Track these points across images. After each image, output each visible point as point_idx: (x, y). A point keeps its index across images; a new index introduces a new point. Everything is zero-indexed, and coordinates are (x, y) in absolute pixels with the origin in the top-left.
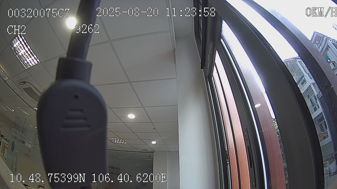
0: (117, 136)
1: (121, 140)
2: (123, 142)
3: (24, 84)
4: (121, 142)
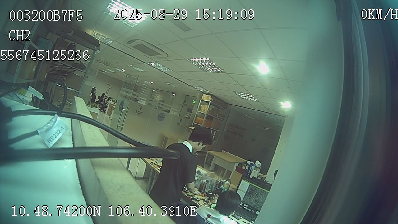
0: (247, 91)
1: (251, 96)
2: (254, 99)
3: (134, 43)
4: (251, 98)
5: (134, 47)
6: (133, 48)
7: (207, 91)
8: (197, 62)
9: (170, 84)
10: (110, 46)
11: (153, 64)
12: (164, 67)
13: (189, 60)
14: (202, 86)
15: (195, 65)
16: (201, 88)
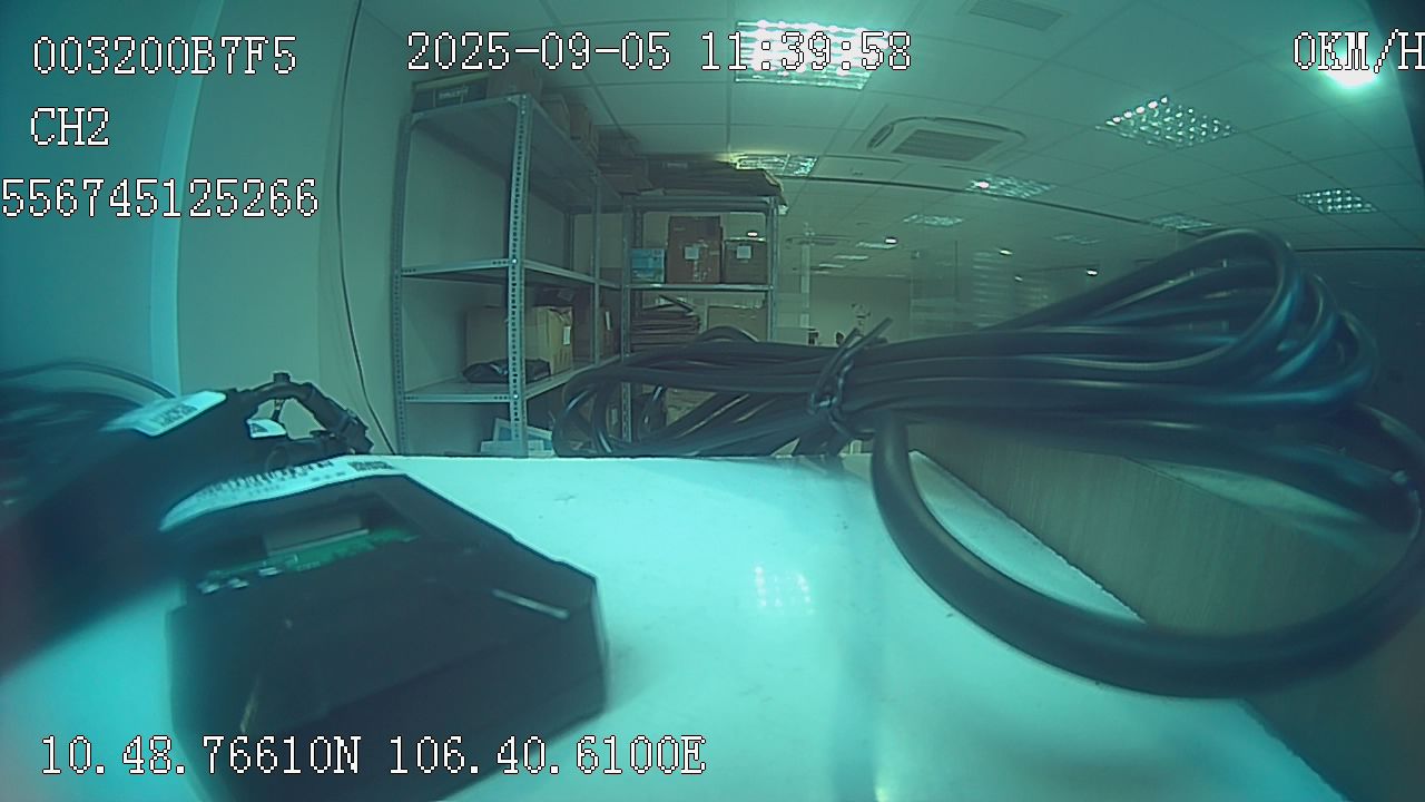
2: (1359, 205)
3: (891, 137)
4: (1350, 205)
5: (896, 151)
6: (897, 156)
7: (1203, 224)
8: (1132, 123)
9: (1067, 237)
10: (813, 179)
11: (984, 185)
12: (1027, 181)
13: (1104, 128)
14: (1180, 211)
15: (1131, 136)
16: (1180, 217)
